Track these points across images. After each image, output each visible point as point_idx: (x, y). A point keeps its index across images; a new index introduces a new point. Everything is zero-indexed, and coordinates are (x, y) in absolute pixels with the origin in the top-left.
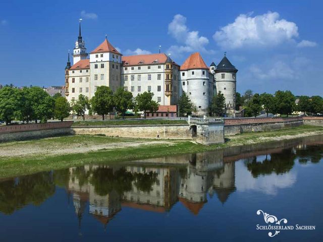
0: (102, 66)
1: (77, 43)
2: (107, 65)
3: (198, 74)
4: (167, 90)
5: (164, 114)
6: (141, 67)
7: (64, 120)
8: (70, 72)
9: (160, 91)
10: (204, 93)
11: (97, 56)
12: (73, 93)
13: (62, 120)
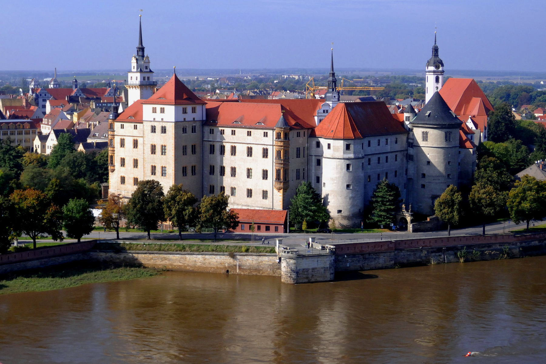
0: (164, 130)
1: (134, 61)
2: (171, 129)
3: (336, 150)
4: (278, 178)
5: (263, 227)
6: (237, 130)
7: (81, 240)
8: (117, 125)
9: (266, 179)
10: (348, 186)
11: (154, 110)
12: (122, 168)
13: (79, 240)
